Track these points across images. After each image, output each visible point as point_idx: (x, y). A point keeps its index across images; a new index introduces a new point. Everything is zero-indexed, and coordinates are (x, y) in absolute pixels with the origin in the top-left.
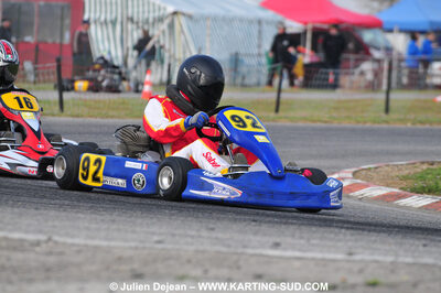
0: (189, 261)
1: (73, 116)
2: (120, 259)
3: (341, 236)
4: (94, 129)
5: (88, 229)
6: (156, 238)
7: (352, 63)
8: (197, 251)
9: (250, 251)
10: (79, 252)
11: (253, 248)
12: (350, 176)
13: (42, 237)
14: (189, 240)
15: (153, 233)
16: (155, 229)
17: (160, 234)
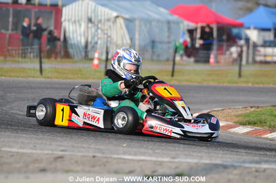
0: (77, 162)
1: (45, 78)
2: (36, 161)
3: (177, 148)
4: (56, 86)
5: (23, 143)
6: (62, 148)
7: (225, 47)
8: (83, 156)
9: (115, 156)
11: (118, 154)
14: (82, 149)
15: (61, 146)
16: (65, 143)
17: (66, 146)
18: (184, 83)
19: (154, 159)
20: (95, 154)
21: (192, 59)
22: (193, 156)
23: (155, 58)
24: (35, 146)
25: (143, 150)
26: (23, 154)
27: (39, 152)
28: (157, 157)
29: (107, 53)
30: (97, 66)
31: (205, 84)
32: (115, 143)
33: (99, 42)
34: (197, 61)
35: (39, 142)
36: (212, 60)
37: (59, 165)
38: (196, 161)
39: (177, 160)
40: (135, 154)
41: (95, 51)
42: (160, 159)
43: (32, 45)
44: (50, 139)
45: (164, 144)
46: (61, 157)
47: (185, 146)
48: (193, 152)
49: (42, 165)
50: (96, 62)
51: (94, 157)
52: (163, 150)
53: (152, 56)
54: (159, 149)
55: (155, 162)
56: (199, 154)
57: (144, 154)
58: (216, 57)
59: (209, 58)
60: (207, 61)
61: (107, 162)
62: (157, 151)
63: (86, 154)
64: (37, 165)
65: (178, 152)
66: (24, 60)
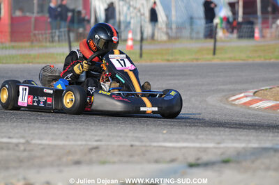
0: (113, 152)
2: (69, 153)
3: (222, 133)
5: (54, 134)
6: (97, 138)
7: (270, 20)
8: (120, 146)
9: (155, 144)
10: (43, 149)
11: (158, 142)
12: (252, 94)
13: (22, 141)
14: (119, 139)
15: (96, 135)
16: (100, 133)
17: (100, 136)
18: (227, 62)
19: (197, 145)
20: (133, 143)
21: (235, 35)
22: (239, 140)
23: (194, 35)
24: (67, 137)
25: (184, 136)
26: (55, 146)
27: (72, 143)
28: (200, 143)
29: (142, 33)
30: (132, 47)
31: (250, 61)
32: (154, 130)
33: (132, 21)
34: (240, 37)
35: (72, 132)
36: (257, 35)
37: (94, 156)
38: (243, 145)
39: (222, 145)
40: (177, 141)
41: (129, 32)
42: (204, 145)
43: (60, 28)
44: (84, 128)
45: (207, 129)
46: (97, 148)
47: (231, 130)
48: (240, 135)
49: (76, 158)
50: (130, 43)
51: (132, 146)
52: (207, 135)
53: (191, 34)
54: (202, 134)
55: (199, 149)
56: (247, 138)
57: (186, 140)
58: (261, 31)
59: (253, 32)
60: (251, 36)
61: (147, 151)
62: (200, 137)
63: (123, 143)
64: (70, 158)
65: (224, 137)
66: (52, 45)
